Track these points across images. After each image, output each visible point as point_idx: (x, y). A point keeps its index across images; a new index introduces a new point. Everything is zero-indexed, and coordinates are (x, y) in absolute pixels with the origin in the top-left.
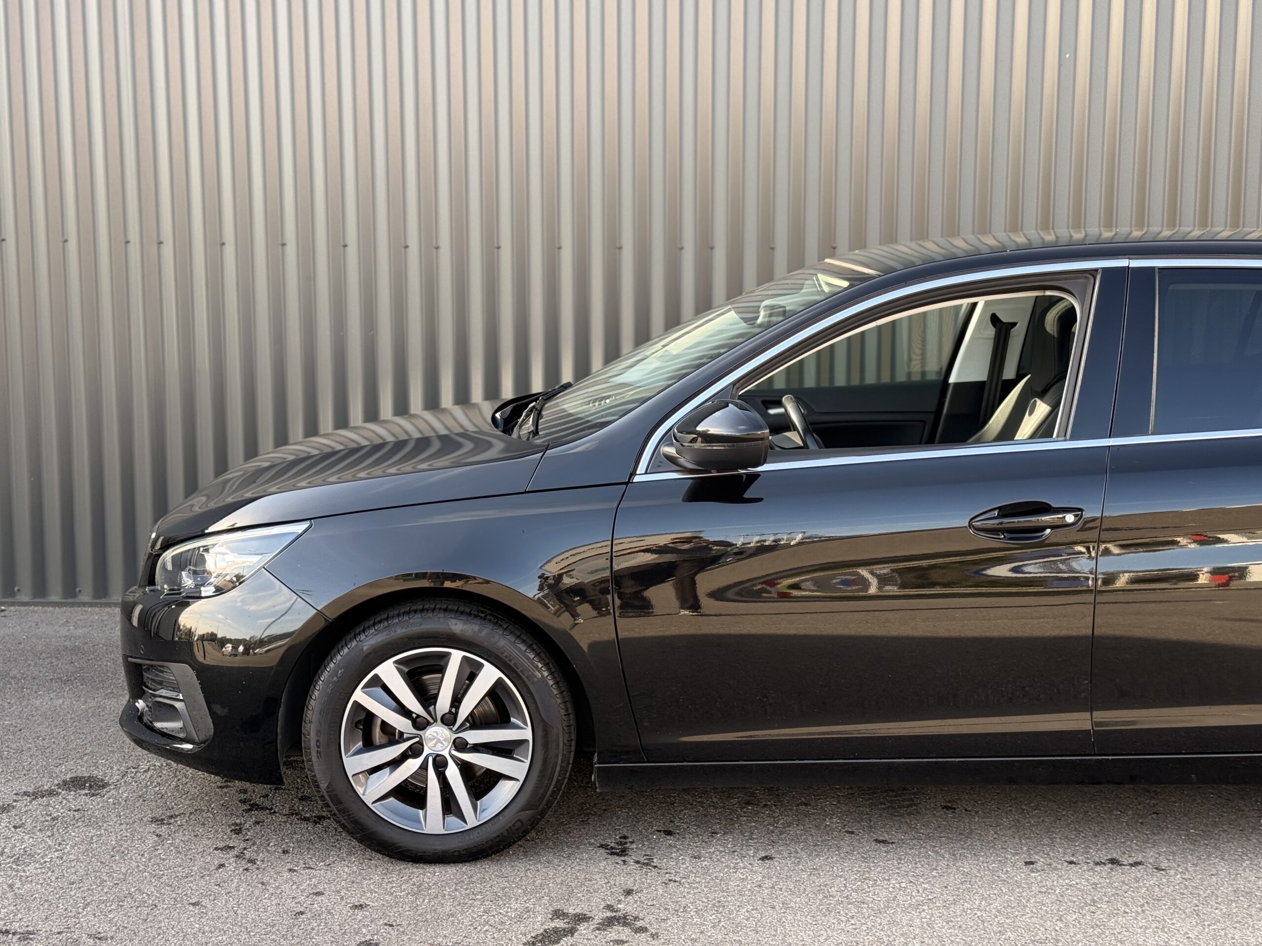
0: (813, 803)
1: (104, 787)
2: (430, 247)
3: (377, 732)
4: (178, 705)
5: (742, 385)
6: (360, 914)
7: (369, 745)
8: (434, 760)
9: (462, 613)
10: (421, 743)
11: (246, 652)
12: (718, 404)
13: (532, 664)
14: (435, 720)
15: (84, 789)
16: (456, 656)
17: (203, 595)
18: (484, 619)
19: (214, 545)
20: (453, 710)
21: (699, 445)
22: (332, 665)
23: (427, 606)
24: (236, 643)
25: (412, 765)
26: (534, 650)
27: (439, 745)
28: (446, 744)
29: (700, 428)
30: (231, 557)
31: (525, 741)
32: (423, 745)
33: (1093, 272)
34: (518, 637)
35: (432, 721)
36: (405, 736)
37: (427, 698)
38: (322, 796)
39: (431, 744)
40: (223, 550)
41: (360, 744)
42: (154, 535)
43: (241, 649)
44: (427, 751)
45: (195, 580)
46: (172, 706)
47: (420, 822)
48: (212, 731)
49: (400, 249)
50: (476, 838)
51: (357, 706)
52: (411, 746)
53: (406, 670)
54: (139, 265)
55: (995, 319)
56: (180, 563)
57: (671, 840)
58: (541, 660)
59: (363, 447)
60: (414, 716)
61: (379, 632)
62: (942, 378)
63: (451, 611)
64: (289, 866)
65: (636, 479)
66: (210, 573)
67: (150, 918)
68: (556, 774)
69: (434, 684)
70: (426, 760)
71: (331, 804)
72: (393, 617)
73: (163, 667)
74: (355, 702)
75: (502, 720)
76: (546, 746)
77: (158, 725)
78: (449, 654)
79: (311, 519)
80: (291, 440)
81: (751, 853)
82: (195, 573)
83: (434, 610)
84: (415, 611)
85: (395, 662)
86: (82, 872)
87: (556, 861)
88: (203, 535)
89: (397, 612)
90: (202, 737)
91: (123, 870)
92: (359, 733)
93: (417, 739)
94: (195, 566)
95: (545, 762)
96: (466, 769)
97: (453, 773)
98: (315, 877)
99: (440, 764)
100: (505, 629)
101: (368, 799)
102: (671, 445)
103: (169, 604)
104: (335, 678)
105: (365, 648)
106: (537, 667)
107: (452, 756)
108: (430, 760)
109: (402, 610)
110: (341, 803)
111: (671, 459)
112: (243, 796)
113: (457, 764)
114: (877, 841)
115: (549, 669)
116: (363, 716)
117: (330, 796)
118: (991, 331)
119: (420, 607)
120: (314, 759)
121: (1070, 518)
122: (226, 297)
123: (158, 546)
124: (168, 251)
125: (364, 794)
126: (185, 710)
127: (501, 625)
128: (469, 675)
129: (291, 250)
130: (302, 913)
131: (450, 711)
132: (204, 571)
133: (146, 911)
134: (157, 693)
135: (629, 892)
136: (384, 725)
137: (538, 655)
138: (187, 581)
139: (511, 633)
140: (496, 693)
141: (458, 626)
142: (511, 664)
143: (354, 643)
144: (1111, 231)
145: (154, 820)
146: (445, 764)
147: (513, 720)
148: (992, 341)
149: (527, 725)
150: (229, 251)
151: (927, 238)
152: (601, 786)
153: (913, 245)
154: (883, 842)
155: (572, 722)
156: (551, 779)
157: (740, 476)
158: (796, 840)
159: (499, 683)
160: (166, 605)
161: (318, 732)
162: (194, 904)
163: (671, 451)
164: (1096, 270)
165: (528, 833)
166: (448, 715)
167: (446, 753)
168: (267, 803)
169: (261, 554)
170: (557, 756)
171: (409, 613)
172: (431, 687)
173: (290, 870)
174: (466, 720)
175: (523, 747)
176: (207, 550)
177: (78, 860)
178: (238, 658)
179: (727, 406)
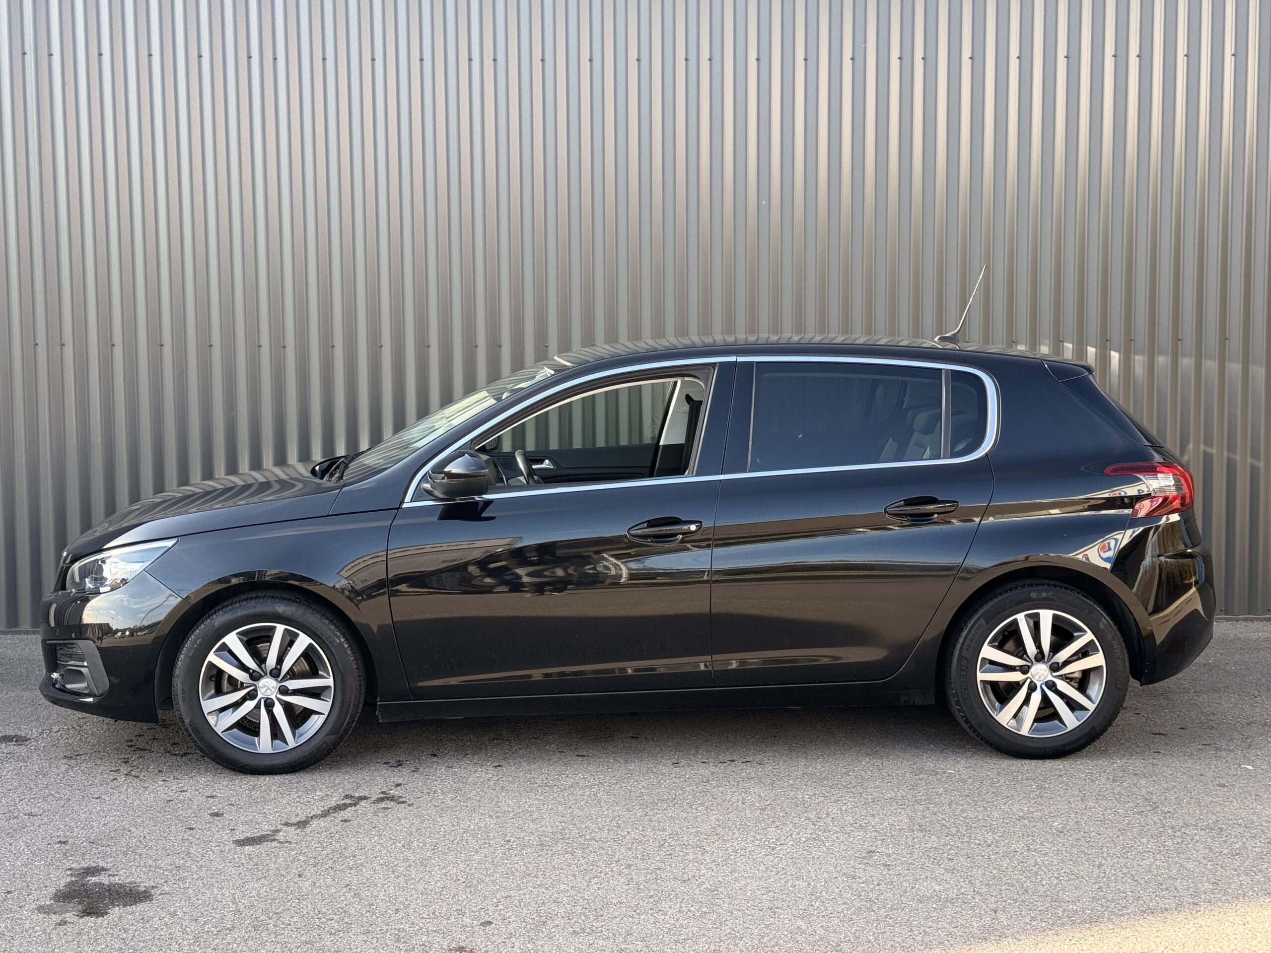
0: (541, 738)
1: (27, 740)
2: (279, 346)
3: (225, 683)
4: (83, 670)
5: (478, 441)
6: (211, 801)
7: (219, 692)
8: (265, 702)
9: (284, 599)
10: (255, 690)
11: (132, 635)
12: (458, 454)
13: (333, 633)
14: (266, 674)
15: (12, 741)
16: (280, 629)
17: (101, 592)
18: (300, 602)
19: (109, 557)
20: (278, 667)
21: (445, 481)
22: (193, 637)
23: (259, 595)
24: (124, 631)
25: (249, 705)
26: (334, 624)
27: (269, 691)
28: (273, 690)
29: (446, 470)
30: (121, 564)
31: (328, 687)
32: (257, 691)
33: (713, 365)
34: (323, 615)
35: (263, 674)
36: (245, 685)
37: (260, 659)
38: (187, 729)
39: (263, 690)
40: (116, 560)
41: (213, 691)
42: (65, 554)
43: (127, 633)
44: (260, 696)
45: (96, 584)
46: (80, 672)
47: (255, 745)
48: (108, 686)
49: (254, 348)
50: (295, 756)
51: (211, 665)
52: (249, 692)
53: (245, 639)
54: (45, 363)
55: (688, 398)
56: (84, 572)
57: (435, 759)
58: (340, 630)
59: (216, 490)
60: (251, 671)
61: (226, 612)
62: (655, 442)
63: (276, 598)
64: (163, 778)
65: (405, 506)
66: (106, 579)
67: (66, 805)
68: (351, 710)
69: (265, 650)
70: (259, 702)
71: (193, 734)
72: (236, 603)
73: (72, 644)
74: (210, 662)
75: (314, 673)
76: (343, 690)
77: (69, 686)
78: (275, 627)
79: (177, 537)
80: (167, 489)
81: (489, 764)
82: (96, 579)
83: (264, 597)
84: (251, 599)
85: (238, 634)
86: (16, 784)
87: (352, 771)
88: (101, 551)
89: (238, 599)
90: (101, 692)
91: (45, 783)
92: (213, 685)
93: (253, 687)
94: (96, 574)
95: (343, 701)
96: (288, 708)
97: (278, 710)
98: (181, 783)
99: (269, 705)
100: (314, 610)
101: (219, 730)
102: (428, 482)
103: (76, 601)
104: (195, 646)
105: (216, 624)
106: (336, 636)
107: (278, 699)
108: (263, 701)
109: (242, 598)
110: (199, 733)
111: (429, 492)
112: (129, 743)
113: (282, 705)
114: (578, 756)
115: (344, 637)
116: (215, 672)
117: (191, 728)
118: (686, 407)
119: (255, 595)
120: (181, 702)
121: (693, 528)
122: (115, 387)
123: (68, 561)
124: (69, 351)
125: (215, 726)
126: (89, 674)
127: (311, 607)
128: (289, 642)
129: (167, 350)
130: (171, 801)
131: (276, 668)
132: (102, 578)
133: (62, 802)
134: (69, 663)
135: (399, 785)
136: (230, 678)
137: (337, 627)
138: (89, 584)
139: (319, 612)
140: (308, 654)
141: (281, 608)
142: (319, 633)
143: (209, 621)
144: (754, 336)
145: (65, 757)
146: (273, 705)
147: (320, 672)
148: (687, 416)
149: (329, 675)
150: (118, 351)
151: (617, 342)
152: (382, 718)
153: (607, 347)
154: (581, 756)
155: (361, 674)
156: (347, 714)
157: (477, 503)
158: (521, 757)
159: (310, 646)
160: (73, 602)
161: (183, 684)
162: (96, 798)
163: (427, 486)
164: (715, 364)
165: (332, 751)
166: (274, 671)
167: (273, 697)
168: (148, 747)
169: (143, 562)
170: (351, 697)
171: (247, 599)
172: (263, 652)
173: (163, 780)
174: (288, 673)
175: (327, 691)
176: (104, 562)
177: (12, 779)
178: (125, 639)
179: (464, 455)
